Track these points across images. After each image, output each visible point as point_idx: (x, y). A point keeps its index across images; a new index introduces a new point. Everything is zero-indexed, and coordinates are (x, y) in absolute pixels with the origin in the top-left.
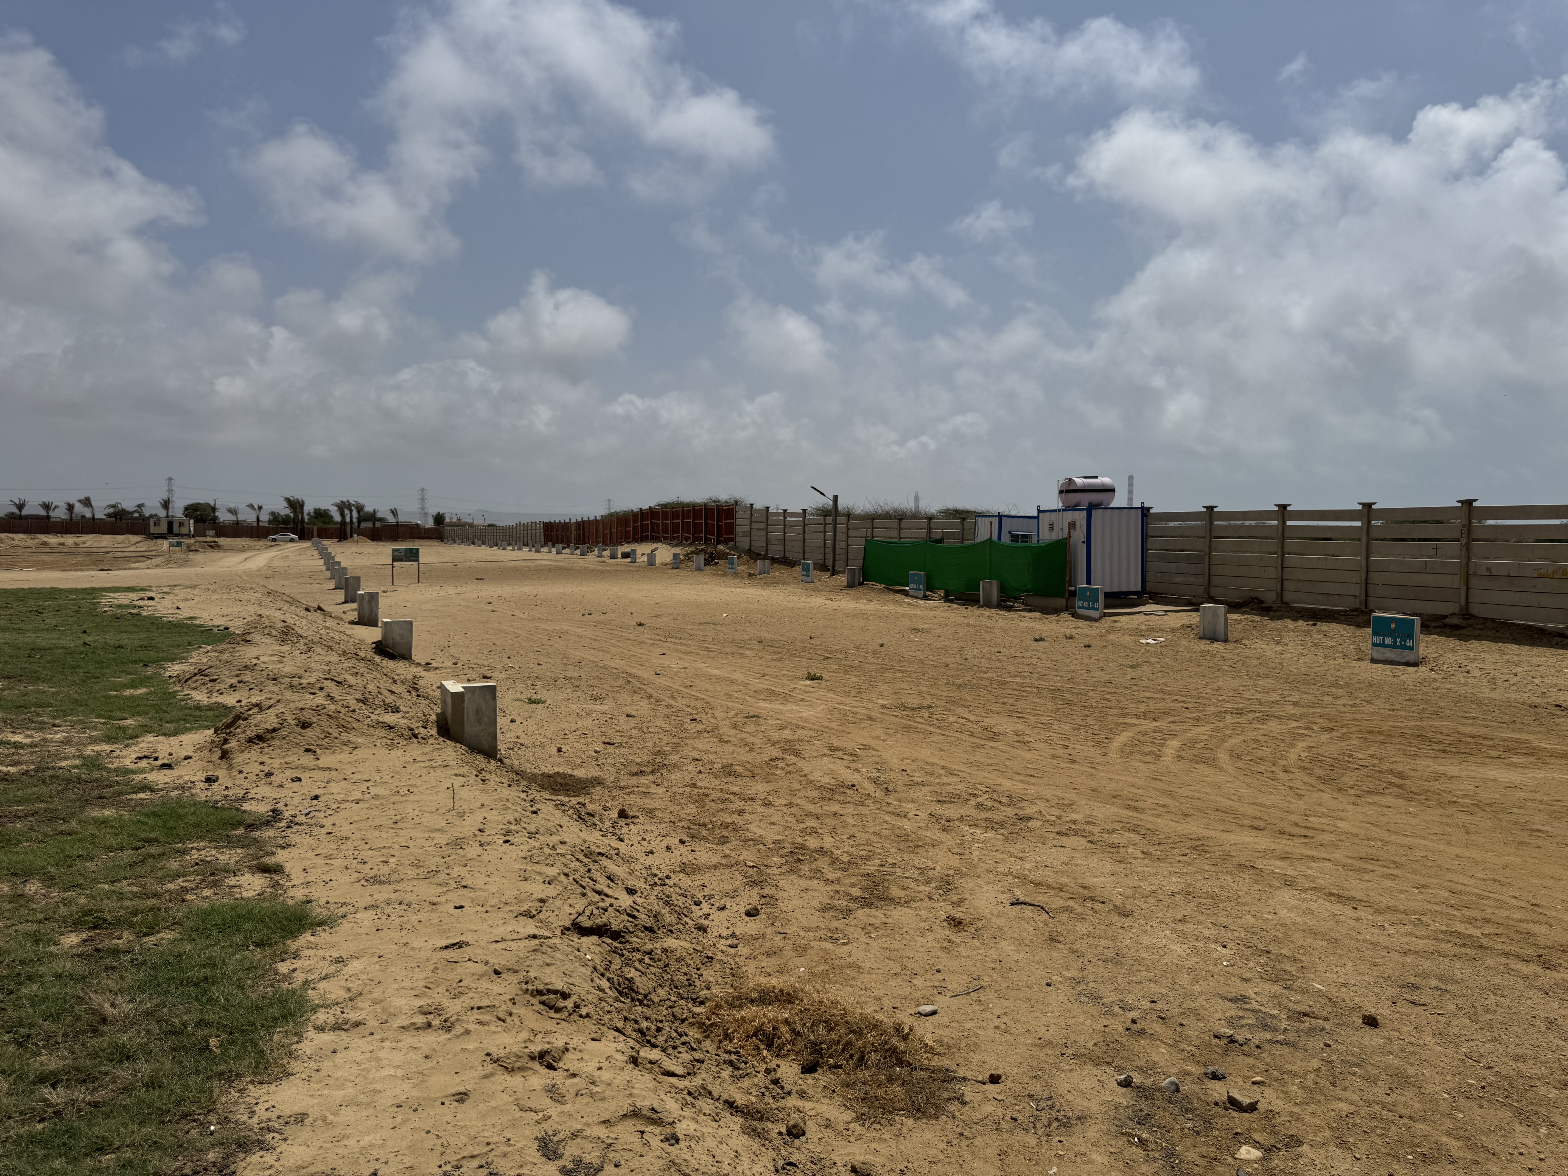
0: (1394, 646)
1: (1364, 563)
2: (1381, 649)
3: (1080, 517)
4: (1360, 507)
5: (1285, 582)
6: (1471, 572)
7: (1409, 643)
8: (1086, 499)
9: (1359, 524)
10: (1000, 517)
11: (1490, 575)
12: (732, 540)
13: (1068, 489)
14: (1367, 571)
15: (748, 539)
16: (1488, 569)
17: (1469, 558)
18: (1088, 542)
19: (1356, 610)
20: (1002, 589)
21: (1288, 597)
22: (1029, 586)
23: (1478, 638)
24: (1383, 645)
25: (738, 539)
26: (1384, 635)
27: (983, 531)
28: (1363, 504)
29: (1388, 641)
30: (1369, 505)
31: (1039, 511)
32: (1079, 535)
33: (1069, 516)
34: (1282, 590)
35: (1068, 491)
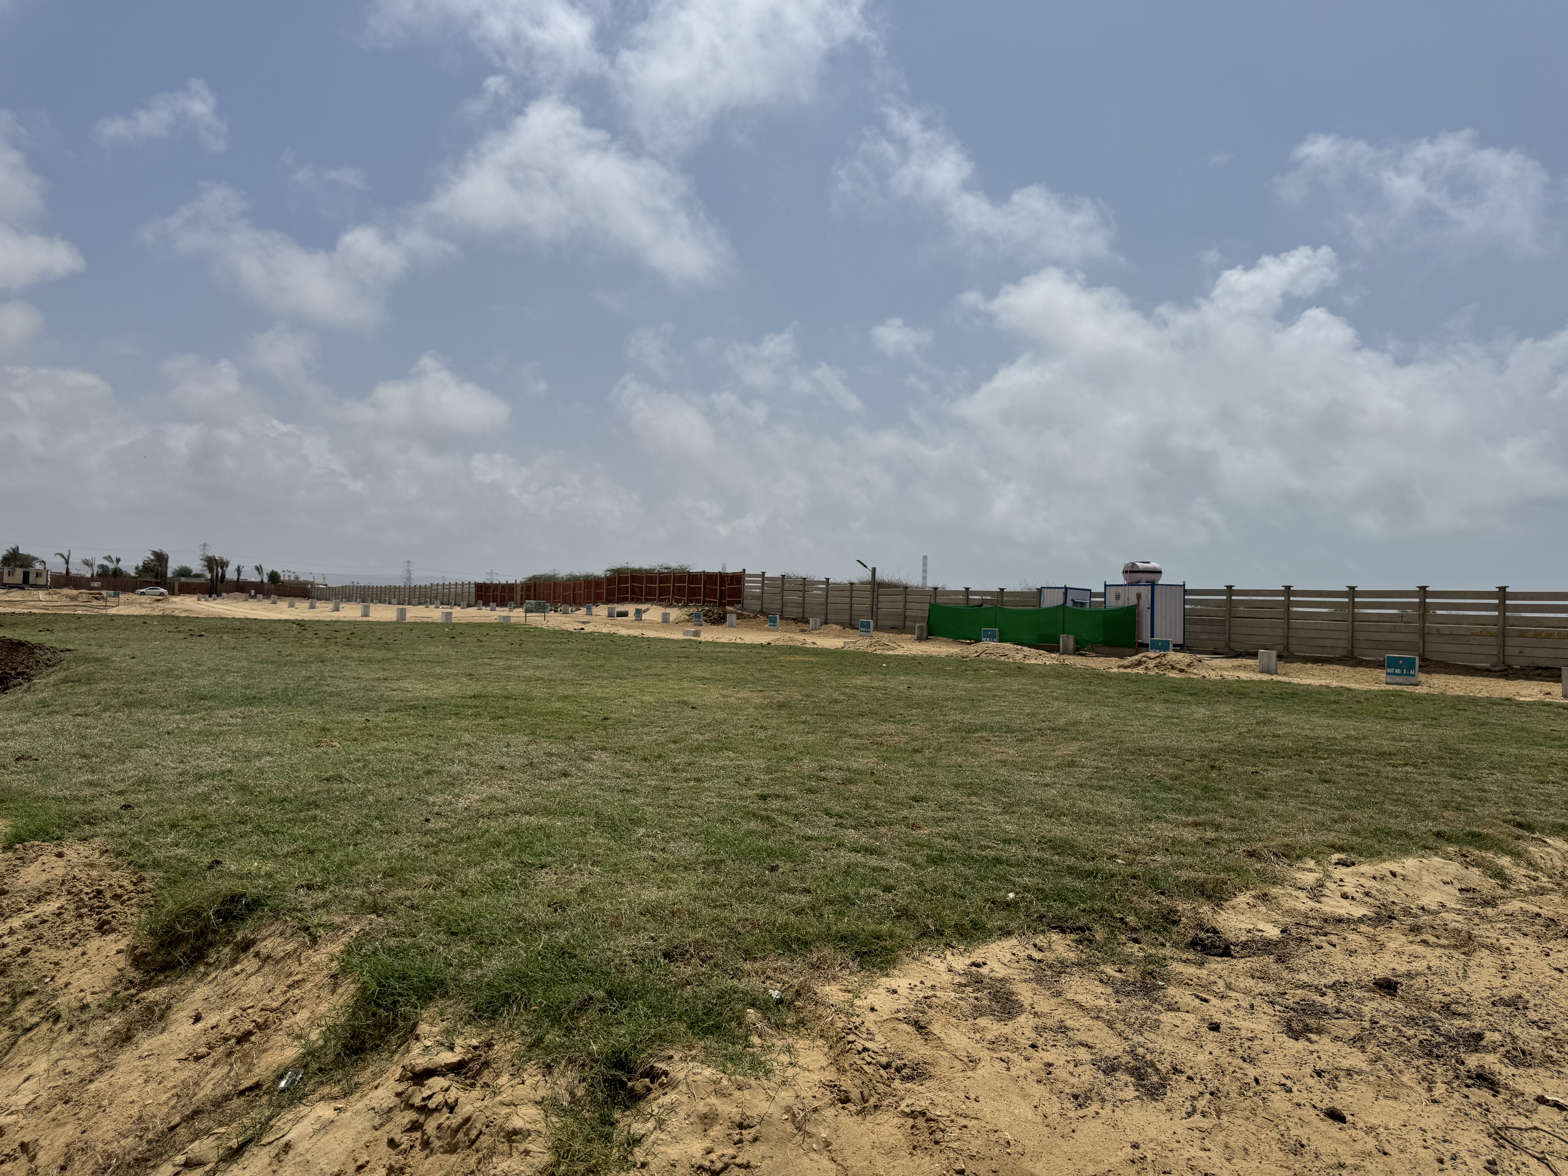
0: (1402, 674)
1: (1350, 626)
2: (1393, 676)
3: (1146, 591)
4: (1347, 589)
5: (1290, 639)
6: (1426, 631)
7: (1412, 672)
8: (1144, 577)
9: (1347, 600)
10: (1066, 588)
11: (1439, 633)
12: (739, 602)
13: (1131, 571)
14: (1353, 631)
15: (759, 602)
16: (1438, 630)
17: (1424, 623)
18: (1152, 608)
19: (1346, 656)
20: (1077, 642)
21: (1292, 648)
22: (1100, 639)
23: (1435, 672)
24: (1394, 674)
25: (745, 602)
26: (1395, 668)
27: (1051, 601)
28: (1350, 587)
29: (1398, 671)
30: (1353, 588)
31: (1106, 586)
32: (1145, 603)
33: (1135, 590)
34: (1288, 644)
35: (1131, 572)
